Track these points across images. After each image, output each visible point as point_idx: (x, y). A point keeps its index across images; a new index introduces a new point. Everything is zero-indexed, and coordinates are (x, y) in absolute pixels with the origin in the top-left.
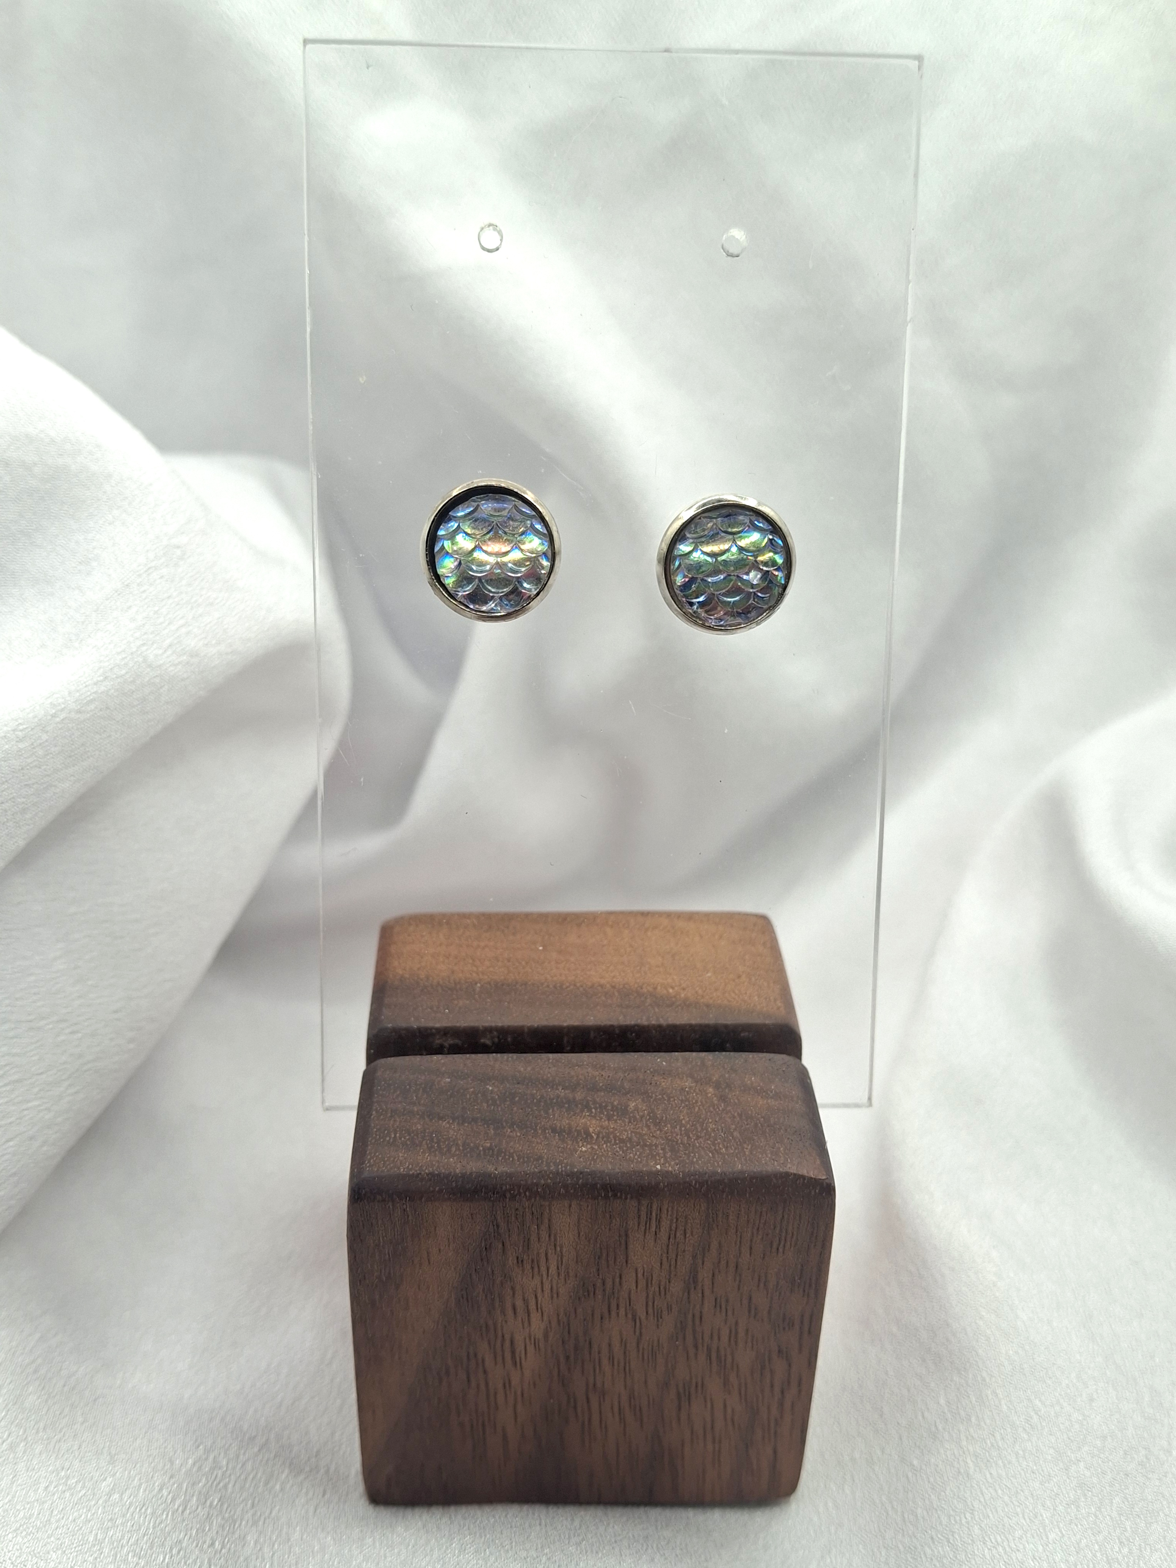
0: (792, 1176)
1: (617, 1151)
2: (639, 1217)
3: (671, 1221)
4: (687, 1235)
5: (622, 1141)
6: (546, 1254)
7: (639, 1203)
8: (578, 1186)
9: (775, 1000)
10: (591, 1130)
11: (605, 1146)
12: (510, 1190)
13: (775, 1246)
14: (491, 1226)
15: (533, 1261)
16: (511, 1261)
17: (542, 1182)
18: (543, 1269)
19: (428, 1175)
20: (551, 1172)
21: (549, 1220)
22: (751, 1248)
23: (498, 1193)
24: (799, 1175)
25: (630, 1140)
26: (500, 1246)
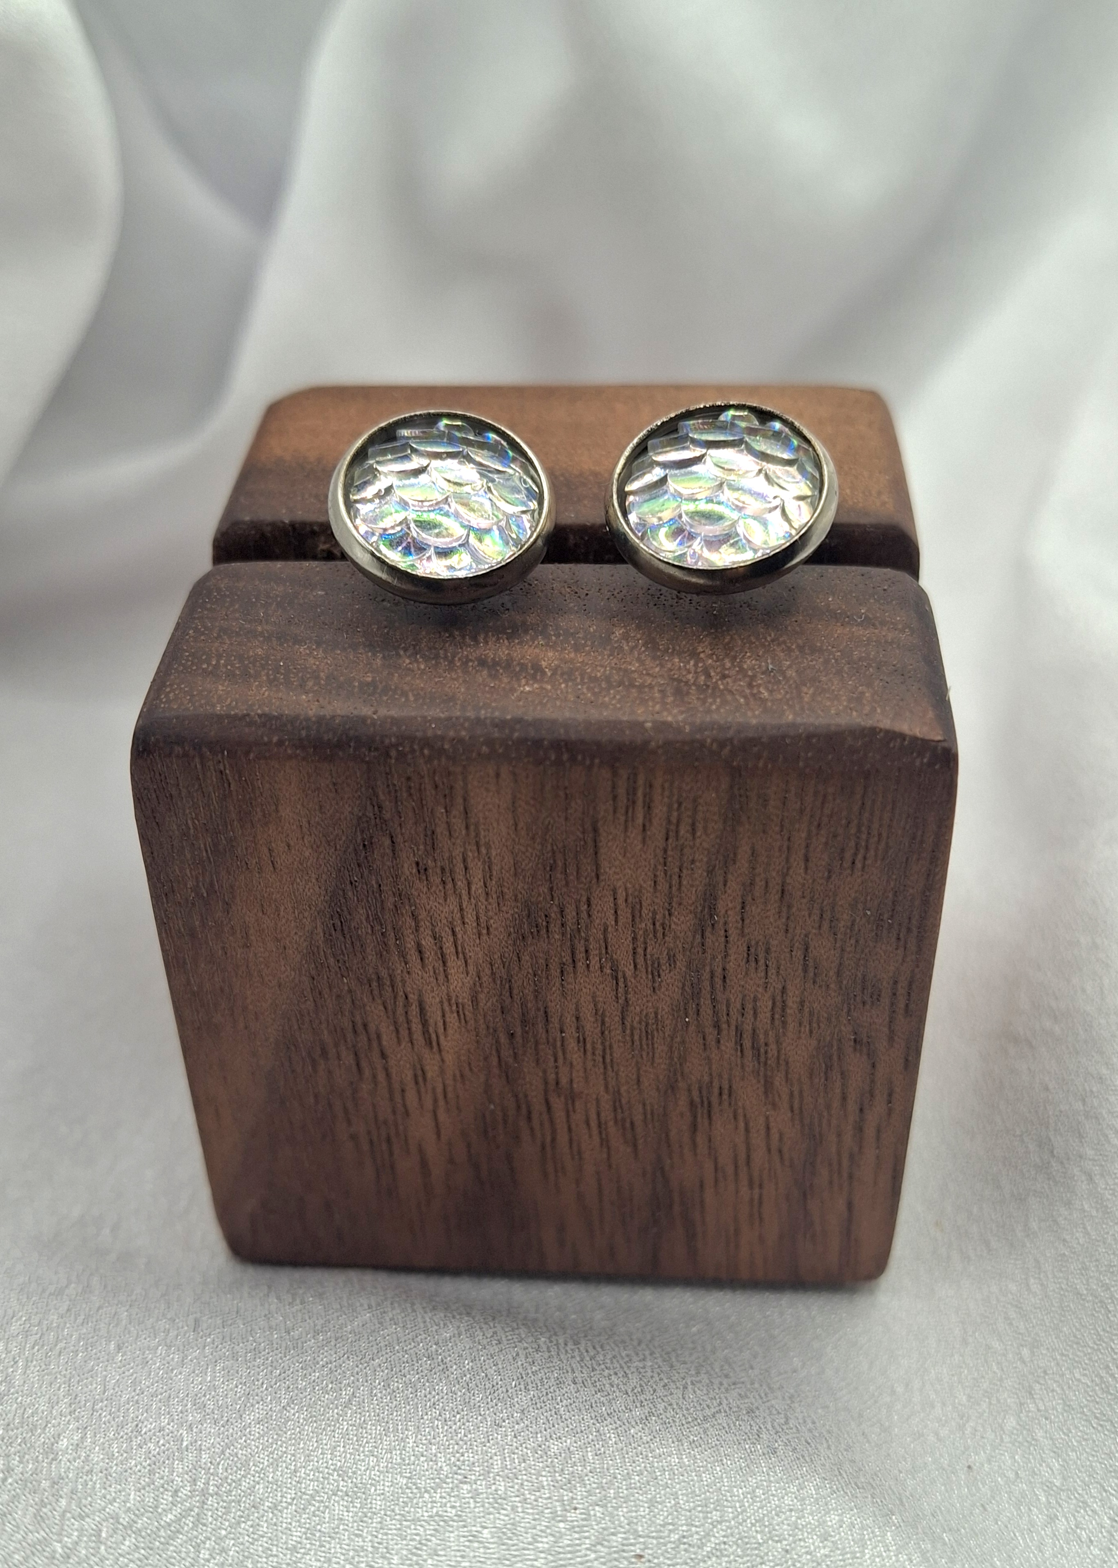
0: (882, 734)
1: (583, 693)
2: (615, 798)
3: (670, 806)
4: (698, 834)
5: (595, 679)
6: (464, 860)
7: (615, 774)
8: (510, 743)
9: (879, 493)
10: (544, 664)
11: (563, 686)
12: (396, 746)
13: (848, 855)
14: (369, 808)
15: (443, 869)
16: (408, 869)
17: (452, 733)
18: (461, 884)
19: (260, 716)
20: (467, 719)
21: (465, 800)
22: (807, 860)
23: (376, 749)
24: (894, 732)
25: (608, 679)
26: (387, 842)
